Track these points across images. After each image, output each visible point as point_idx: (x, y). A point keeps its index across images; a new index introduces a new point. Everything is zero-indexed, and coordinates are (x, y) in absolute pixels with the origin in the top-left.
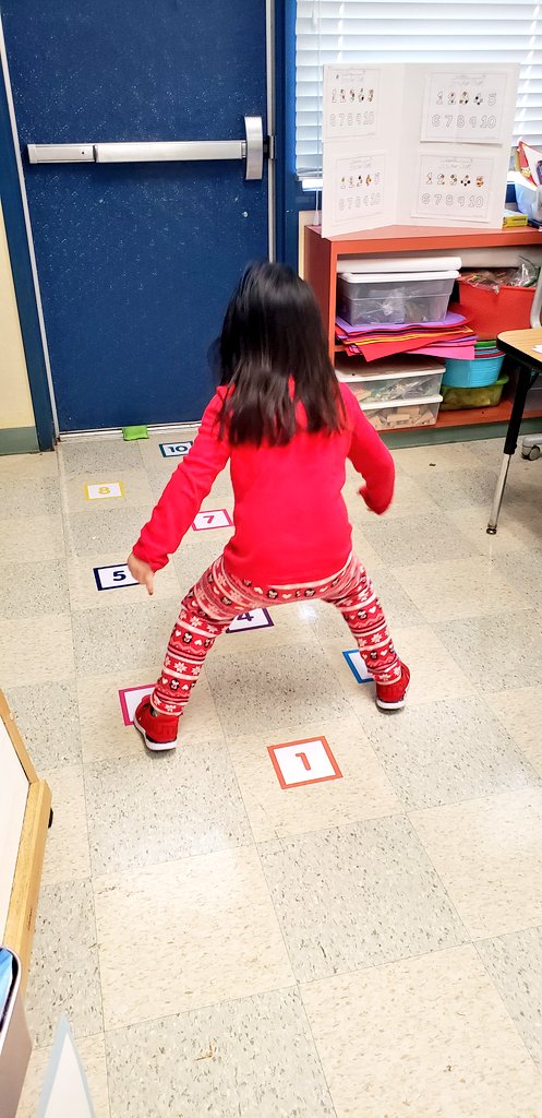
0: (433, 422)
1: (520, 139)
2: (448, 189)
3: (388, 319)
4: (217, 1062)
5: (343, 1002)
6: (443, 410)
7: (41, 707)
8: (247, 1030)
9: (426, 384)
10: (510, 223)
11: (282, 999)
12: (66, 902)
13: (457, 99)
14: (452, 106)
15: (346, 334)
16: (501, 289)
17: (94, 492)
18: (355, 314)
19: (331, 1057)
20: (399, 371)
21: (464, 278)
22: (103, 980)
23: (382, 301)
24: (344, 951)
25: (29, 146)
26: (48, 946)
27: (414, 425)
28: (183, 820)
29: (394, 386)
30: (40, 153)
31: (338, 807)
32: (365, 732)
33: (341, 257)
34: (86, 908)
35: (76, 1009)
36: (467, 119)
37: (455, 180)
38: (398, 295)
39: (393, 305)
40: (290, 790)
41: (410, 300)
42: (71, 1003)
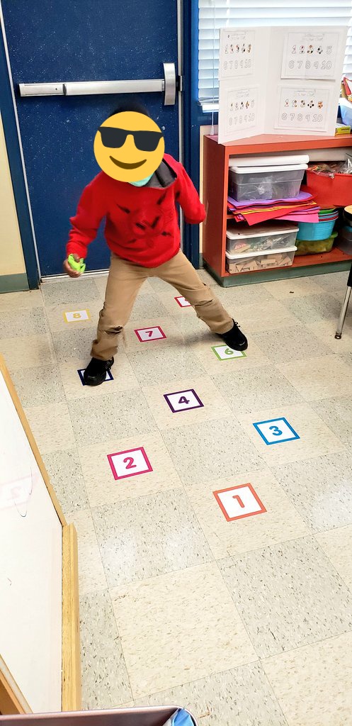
0: (291, 264)
1: (344, 76)
2: (300, 110)
3: (261, 197)
4: (214, 718)
5: (292, 671)
6: (298, 255)
7: (56, 470)
8: (230, 695)
9: (285, 239)
10: (339, 132)
11: (251, 671)
12: (94, 608)
13: (306, 50)
14: (303, 54)
15: (235, 207)
16: (335, 175)
17: (70, 317)
18: (240, 193)
19: (290, 711)
20: (268, 231)
21: (310, 169)
22: (127, 663)
23: (258, 185)
24: (287, 634)
25: (20, 85)
26: (86, 639)
27: (279, 266)
28: (164, 545)
29: (266, 241)
30: (27, 89)
31: (267, 533)
32: (277, 479)
33: (231, 157)
34: (108, 611)
35: (112, 685)
36: (312, 63)
37: (304, 104)
38: (268, 181)
39: (265, 188)
40: (233, 522)
41: (277, 184)
42: (107, 680)
